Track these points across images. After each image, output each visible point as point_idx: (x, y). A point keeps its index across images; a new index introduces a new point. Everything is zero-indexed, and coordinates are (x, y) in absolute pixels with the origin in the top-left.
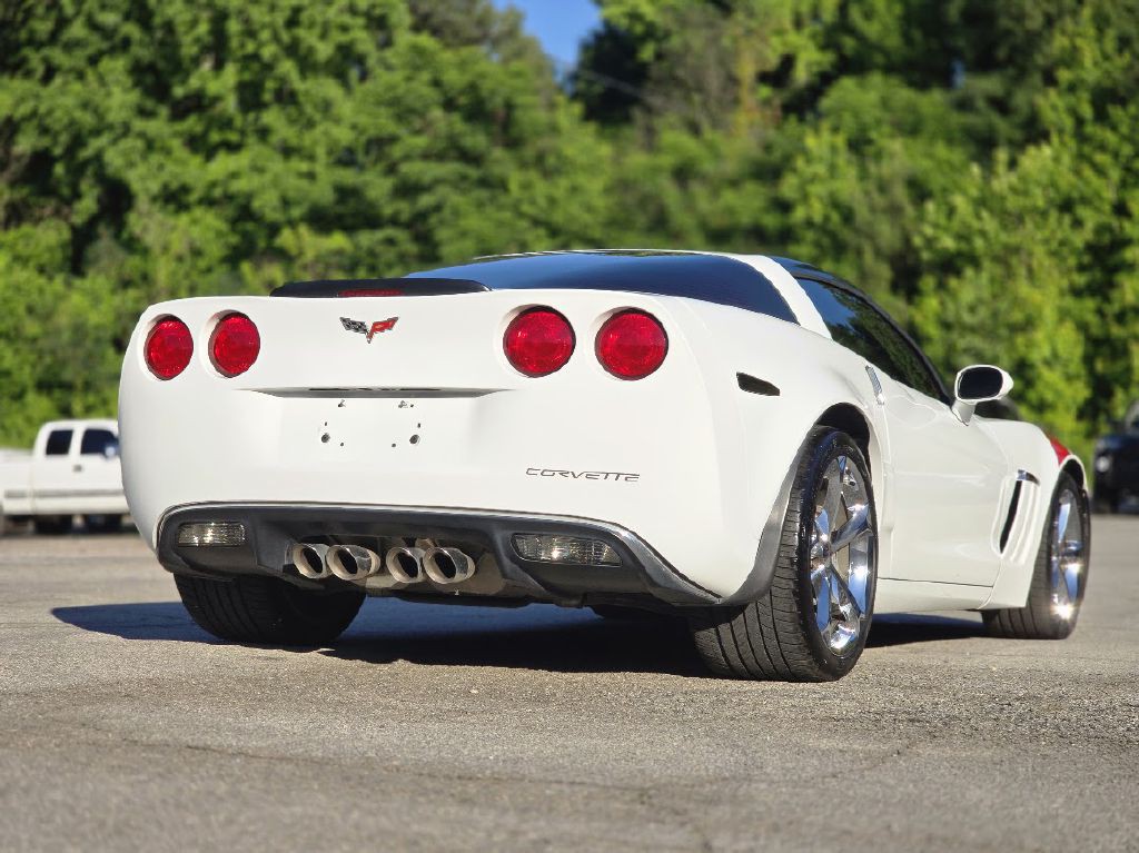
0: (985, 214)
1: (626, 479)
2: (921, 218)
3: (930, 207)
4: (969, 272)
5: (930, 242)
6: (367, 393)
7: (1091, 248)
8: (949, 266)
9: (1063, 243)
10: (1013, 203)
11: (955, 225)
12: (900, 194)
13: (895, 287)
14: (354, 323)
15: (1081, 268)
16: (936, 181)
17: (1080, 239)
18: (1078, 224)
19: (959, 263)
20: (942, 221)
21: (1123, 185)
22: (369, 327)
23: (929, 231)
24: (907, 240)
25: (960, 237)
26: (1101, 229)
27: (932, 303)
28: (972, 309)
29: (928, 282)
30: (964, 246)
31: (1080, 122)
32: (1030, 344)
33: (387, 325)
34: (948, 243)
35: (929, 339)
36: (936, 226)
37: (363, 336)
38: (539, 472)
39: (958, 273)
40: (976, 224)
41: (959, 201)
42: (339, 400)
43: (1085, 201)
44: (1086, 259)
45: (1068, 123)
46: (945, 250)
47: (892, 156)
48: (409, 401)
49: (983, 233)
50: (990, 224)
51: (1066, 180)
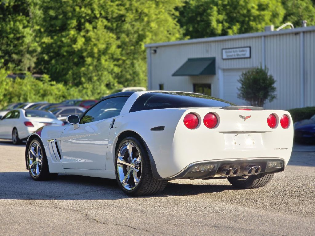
14: (242, 116)
33: (249, 117)
38: (276, 149)
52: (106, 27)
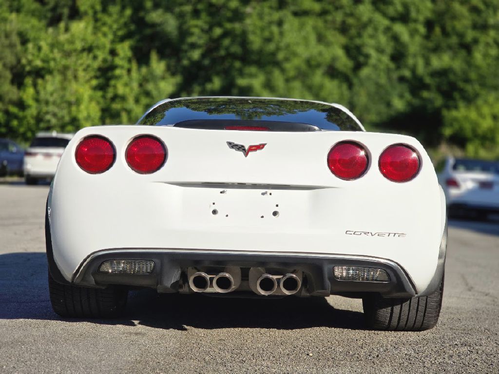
0: (56, 51)
1: (399, 236)
2: (26, 51)
3: (30, 46)
4: (48, 77)
5: (30, 62)
6: (242, 186)
7: (100, 69)
8: (39, 73)
9: (88, 66)
10: (67, 47)
11: (42, 55)
12: (15, 39)
13: (13, 82)
14: (237, 145)
15: (96, 77)
16: (31, 35)
17: (96, 64)
18: (95, 58)
19: (43, 72)
20: (36, 52)
21: (113, 42)
22: (247, 148)
23: (30, 57)
24: (19, 61)
25: (44, 61)
26: (105, 61)
27: (30, 91)
28: (52, 94)
29: (28, 81)
30: (45, 65)
31: (95, 13)
32: (78, 111)
33: (260, 147)
34: (38, 63)
35: (29, 106)
36: (33, 55)
37: (241, 153)
38: (353, 233)
39: (43, 77)
40: (51, 56)
41: (43, 44)
42: (222, 190)
43: (98, 47)
44: (98, 74)
45: (90, 12)
46: (37, 66)
47: (11, 22)
48: (269, 191)
49: (54, 59)
50: (57, 54)
51: (90, 38)
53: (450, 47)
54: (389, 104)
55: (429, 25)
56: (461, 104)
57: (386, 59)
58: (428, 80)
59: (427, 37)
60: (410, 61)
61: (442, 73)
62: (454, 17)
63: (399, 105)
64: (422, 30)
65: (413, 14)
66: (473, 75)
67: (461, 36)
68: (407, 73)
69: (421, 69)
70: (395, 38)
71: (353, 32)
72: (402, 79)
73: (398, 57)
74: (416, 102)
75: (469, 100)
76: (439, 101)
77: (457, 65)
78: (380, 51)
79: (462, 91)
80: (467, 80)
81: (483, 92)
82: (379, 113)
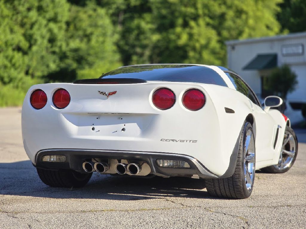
33: (114, 93)
37: (105, 96)
38: (165, 140)
52: (208, 24)
53: (79, 36)
54: (48, 66)
55: (68, 24)
56: (87, 67)
57: (45, 42)
58: (68, 54)
59: (67, 30)
60: (59, 44)
61: (76, 50)
62: (81, 20)
63: (53, 67)
64: (64, 26)
65: (59, 18)
66: (92, 52)
67: (85, 31)
68: (57, 50)
69: (64, 48)
70: (50, 31)
71: (28, 26)
72: (54, 53)
73: (52, 40)
74: (63, 65)
75: (91, 65)
76: (74, 65)
77: (83, 46)
78: (43, 37)
79: (86, 60)
80: (89, 55)
81: (97, 61)
82: (43, 71)
